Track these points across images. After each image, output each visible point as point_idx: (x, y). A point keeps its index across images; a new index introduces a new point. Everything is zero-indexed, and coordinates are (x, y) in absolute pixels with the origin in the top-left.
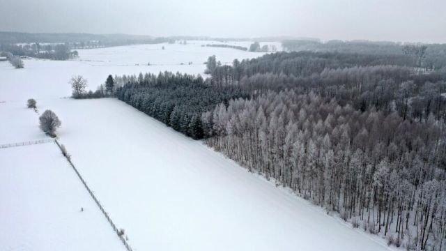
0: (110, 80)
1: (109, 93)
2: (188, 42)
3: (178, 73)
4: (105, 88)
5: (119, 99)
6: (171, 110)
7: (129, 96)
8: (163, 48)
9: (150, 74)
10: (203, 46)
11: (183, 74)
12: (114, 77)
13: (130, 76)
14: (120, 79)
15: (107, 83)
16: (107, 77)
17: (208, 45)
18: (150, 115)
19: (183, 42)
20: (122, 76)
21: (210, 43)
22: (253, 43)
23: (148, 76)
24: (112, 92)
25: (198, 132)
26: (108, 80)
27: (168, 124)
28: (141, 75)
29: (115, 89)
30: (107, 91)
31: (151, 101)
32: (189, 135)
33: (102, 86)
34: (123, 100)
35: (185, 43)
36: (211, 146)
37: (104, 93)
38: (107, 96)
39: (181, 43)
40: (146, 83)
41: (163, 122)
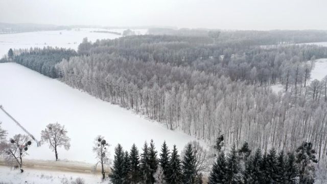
0: (11, 52)
1: (11, 60)
2: (81, 29)
3: (56, 47)
4: (7, 57)
5: (17, 63)
6: (42, 65)
7: (22, 60)
8: (61, 33)
9: (37, 48)
10: (91, 32)
11: (60, 48)
12: (13, 50)
13: (24, 49)
14: (17, 51)
15: (9, 53)
16: (9, 50)
17: (94, 32)
18: (33, 69)
19: (77, 29)
20: (18, 49)
21: (97, 30)
22: (125, 30)
23: (36, 49)
24: (12, 58)
25: (54, 74)
26: (9, 51)
27: (41, 72)
28: (31, 48)
29: (14, 57)
30: (9, 58)
31: (33, 62)
32: (50, 76)
33: (5, 56)
34: (19, 63)
35: (79, 30)
36: (60, 80)
37: (7, 60)
38: (9, 61)
39: (76, 30)
40: (34, 53)
41: (38, 71)
